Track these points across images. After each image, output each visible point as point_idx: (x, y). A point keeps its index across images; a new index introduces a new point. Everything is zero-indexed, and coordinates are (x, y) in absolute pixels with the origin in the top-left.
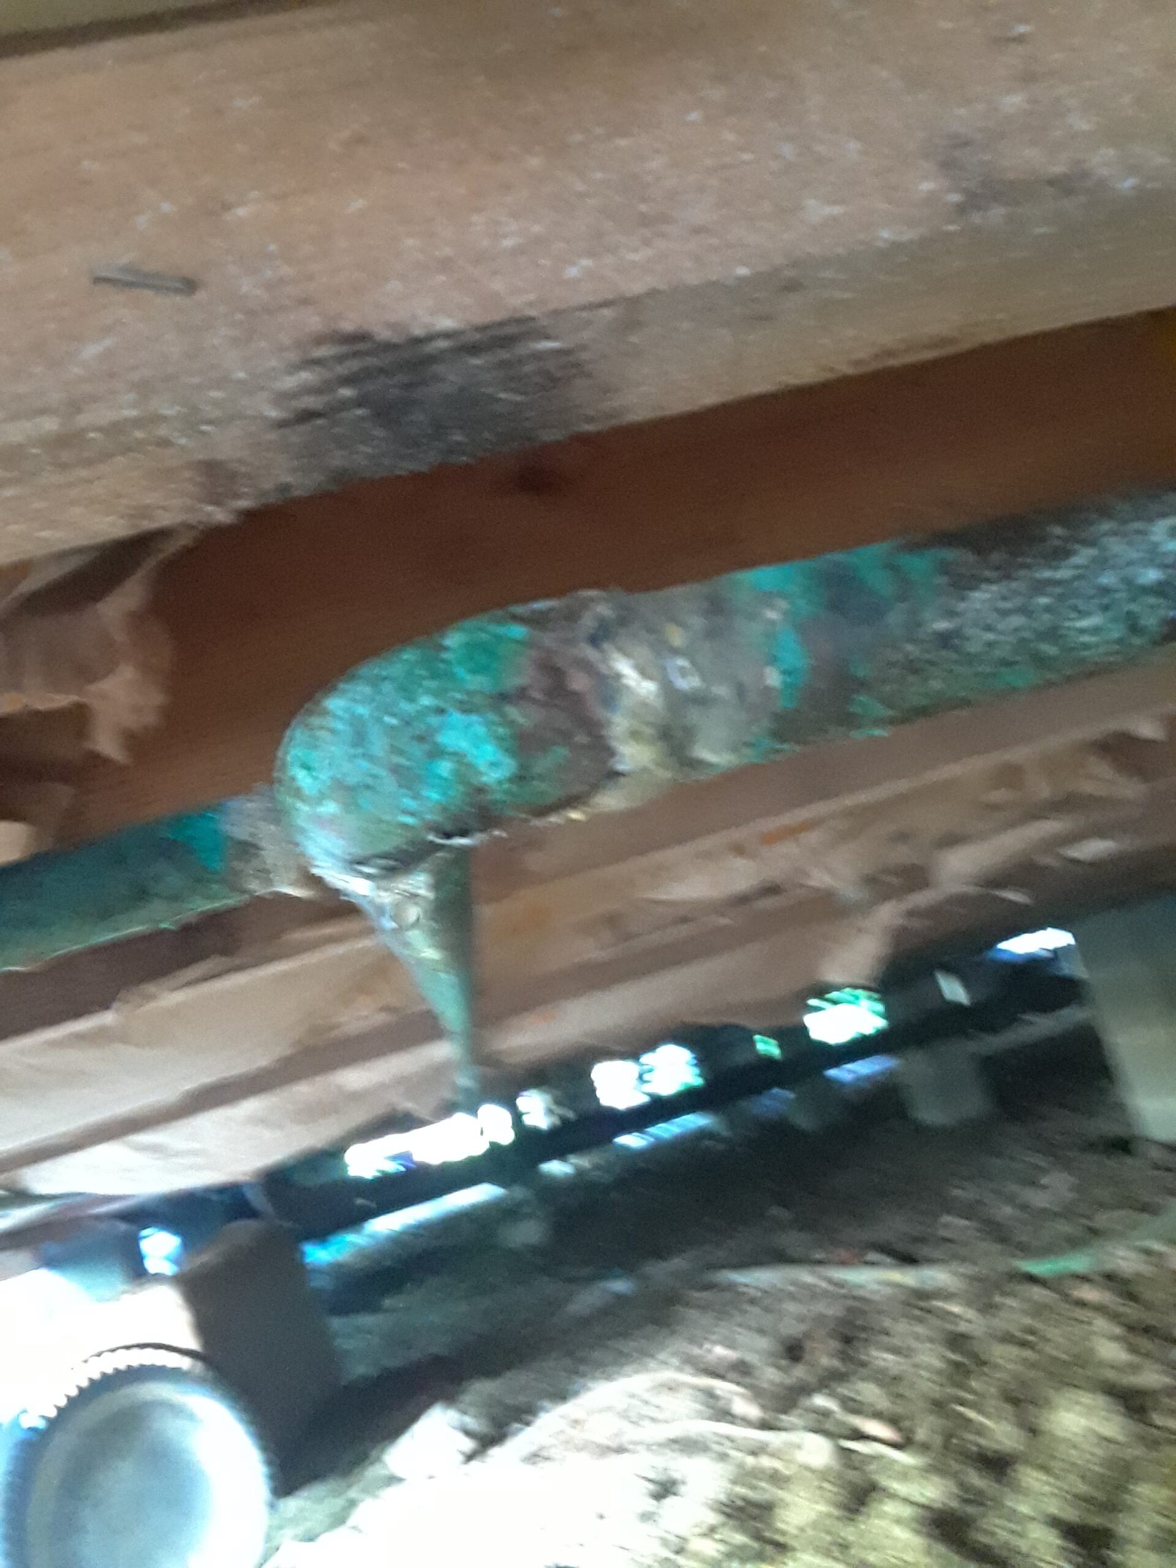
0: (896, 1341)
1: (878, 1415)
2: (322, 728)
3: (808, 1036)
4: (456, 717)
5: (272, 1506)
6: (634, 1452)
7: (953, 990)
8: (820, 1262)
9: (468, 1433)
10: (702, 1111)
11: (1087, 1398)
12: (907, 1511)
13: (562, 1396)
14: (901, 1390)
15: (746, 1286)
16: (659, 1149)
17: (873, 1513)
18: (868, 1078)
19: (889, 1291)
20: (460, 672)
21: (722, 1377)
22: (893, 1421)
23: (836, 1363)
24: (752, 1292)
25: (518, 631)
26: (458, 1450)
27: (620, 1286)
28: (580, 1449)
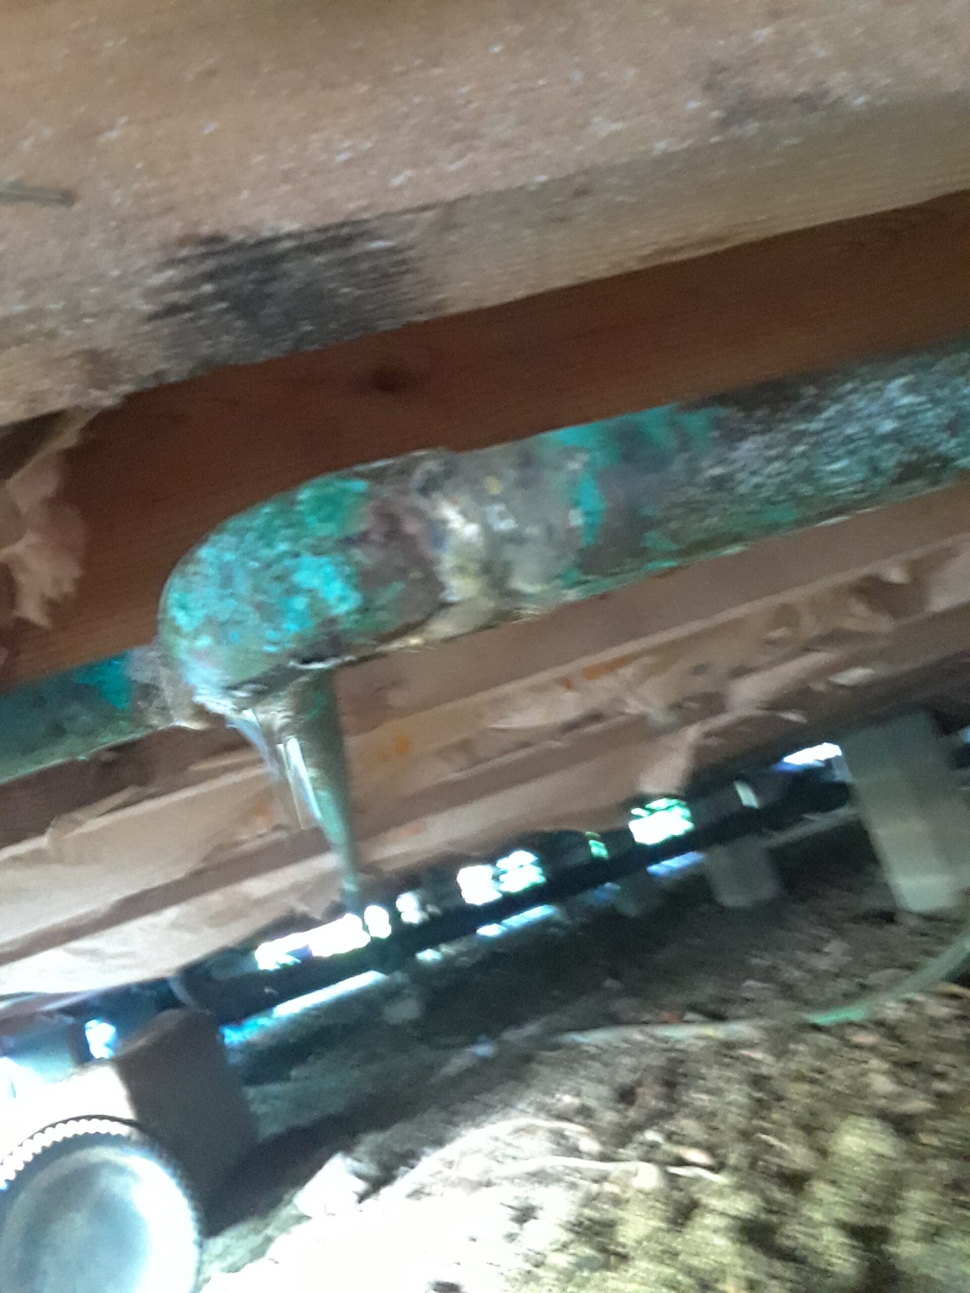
0: (710, 1085)
1: (696, 1145)
2: (195, 574)
3: (633, 840)
4: (308, 559)
5: (201, 1245)
6: (500, 1185)
7: (747, 797)
8: (646, 1023)
9: (360, 1176)
10: (548, 904)
11: (864, 1123)
12: (721, 1222)
13: (439, 1142)
14: (714, 1124)
15: (588, 1045)
16: (512, 936)
17: (696, 1225)
18: (681, 871)
19: (701, 1043)
20: (311, 520)
21: (570, 1120)
22: (710, 1149)
23: (661, 1105)
24: (593, 1050)
25: (360, 485)
26: (353, 1192)
27: (484, 1050)
28: (453, 1185)
